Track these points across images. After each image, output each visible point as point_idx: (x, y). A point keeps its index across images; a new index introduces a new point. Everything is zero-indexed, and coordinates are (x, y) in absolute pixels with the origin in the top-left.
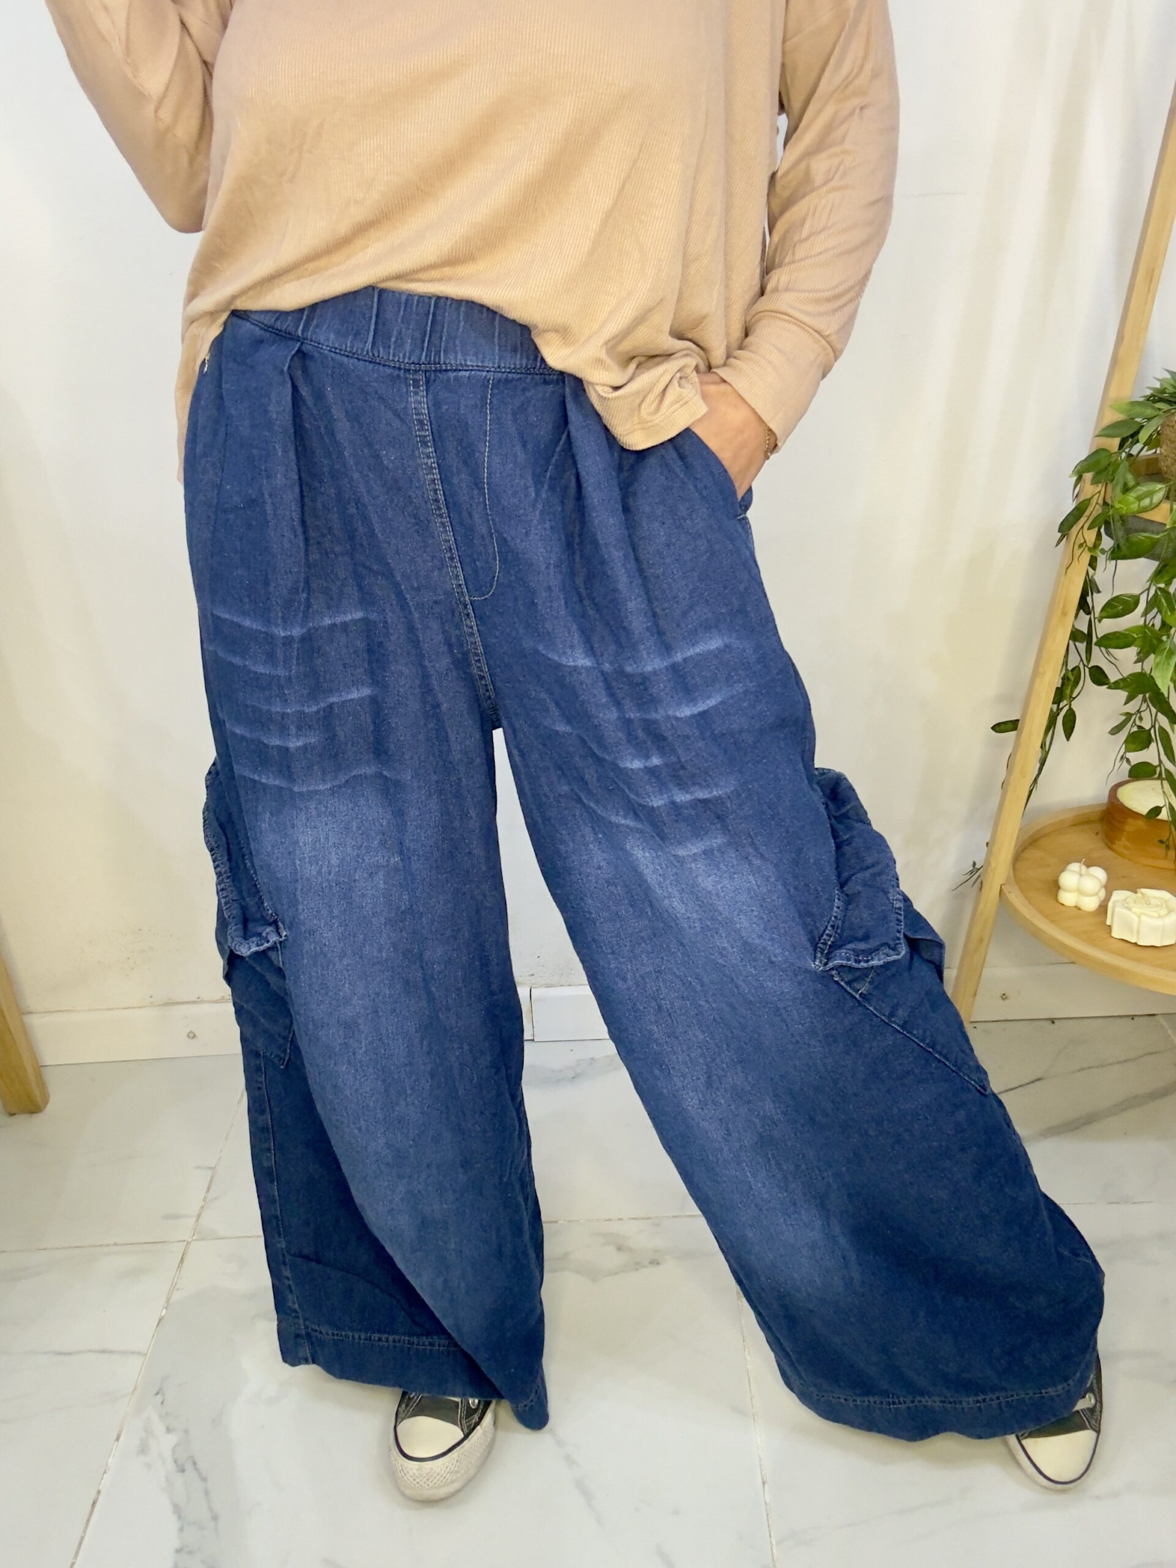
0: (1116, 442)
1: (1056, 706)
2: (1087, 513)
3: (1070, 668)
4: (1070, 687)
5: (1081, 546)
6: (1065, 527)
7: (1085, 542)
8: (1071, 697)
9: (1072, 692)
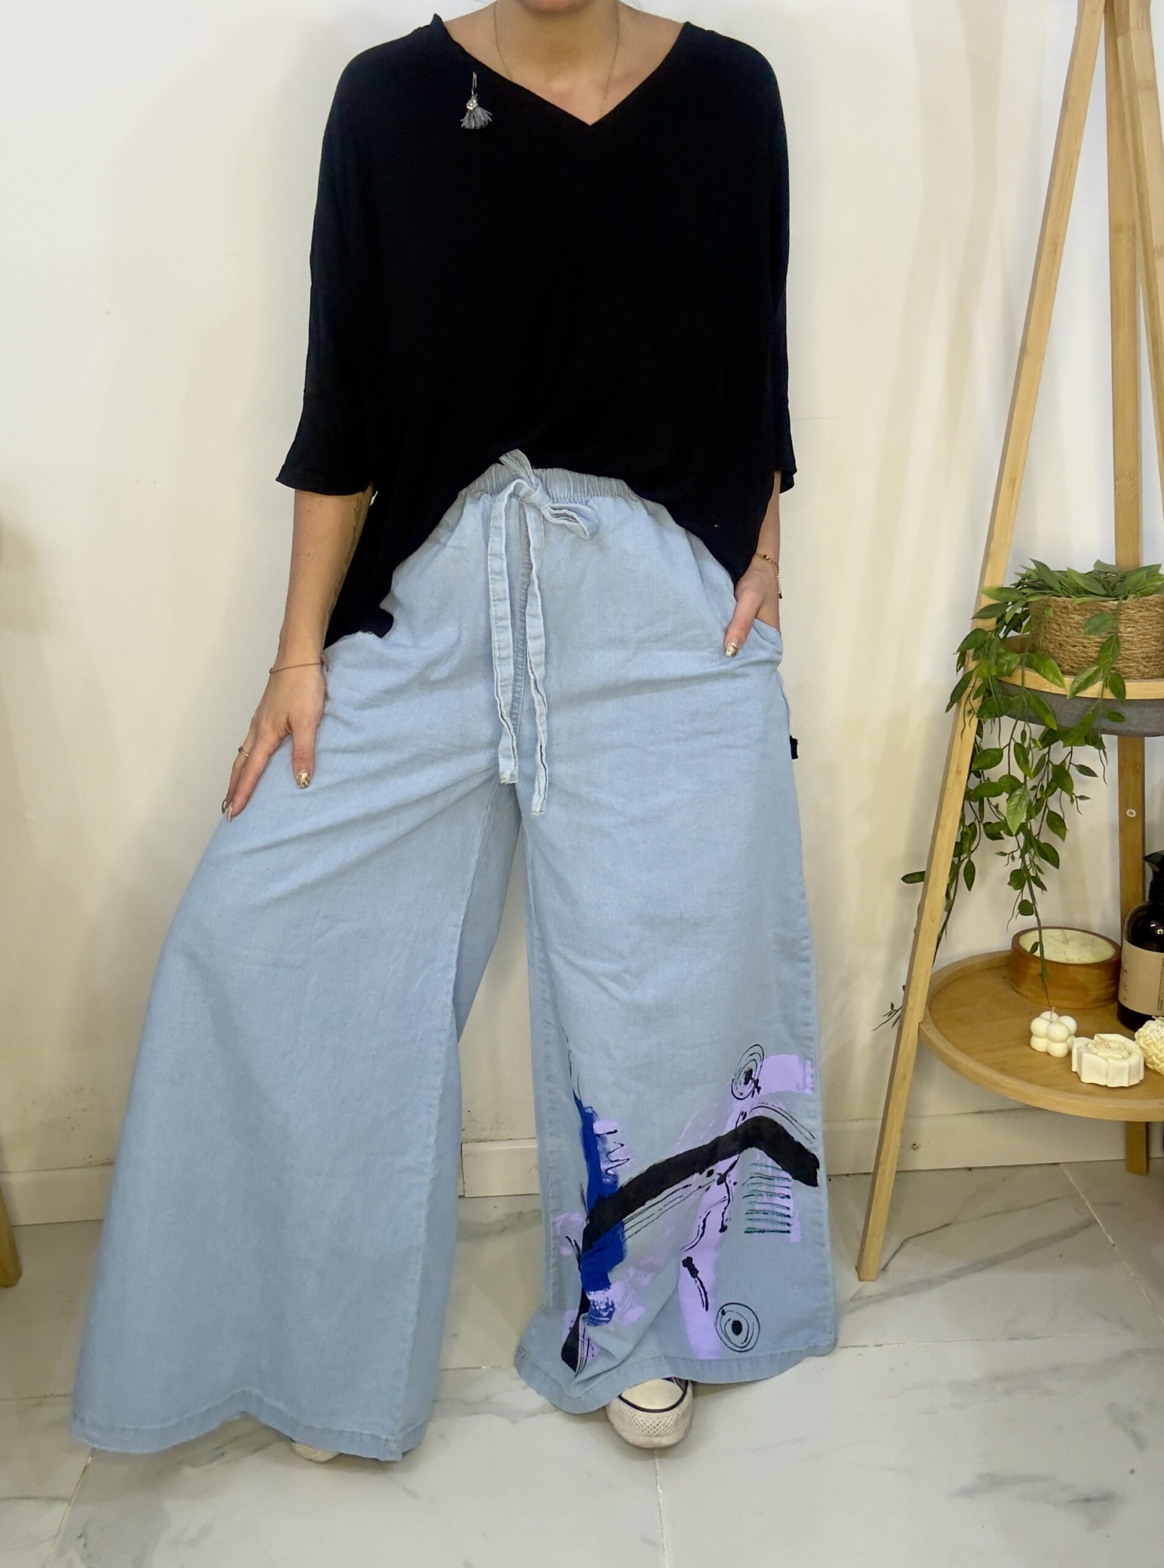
0: (993, 621)
1: (957, 858)
2: (971, 684)
3: (967, 823)
4: (968, 841)
5: (970, 712)
6: (956, 696)
7: (973, 709)
8: (969, 850)
9: (970, 846)
